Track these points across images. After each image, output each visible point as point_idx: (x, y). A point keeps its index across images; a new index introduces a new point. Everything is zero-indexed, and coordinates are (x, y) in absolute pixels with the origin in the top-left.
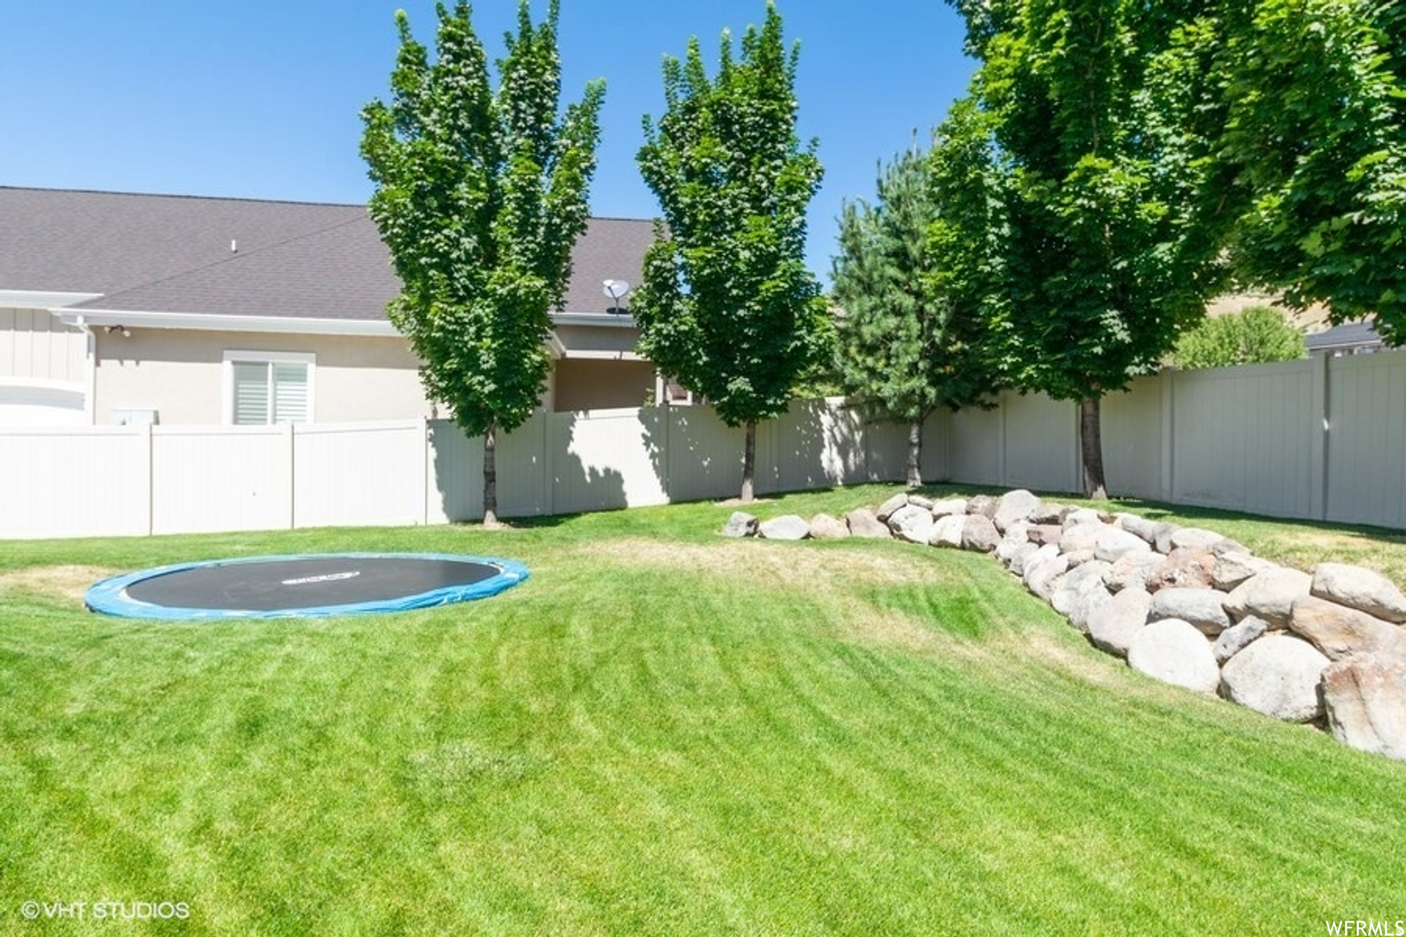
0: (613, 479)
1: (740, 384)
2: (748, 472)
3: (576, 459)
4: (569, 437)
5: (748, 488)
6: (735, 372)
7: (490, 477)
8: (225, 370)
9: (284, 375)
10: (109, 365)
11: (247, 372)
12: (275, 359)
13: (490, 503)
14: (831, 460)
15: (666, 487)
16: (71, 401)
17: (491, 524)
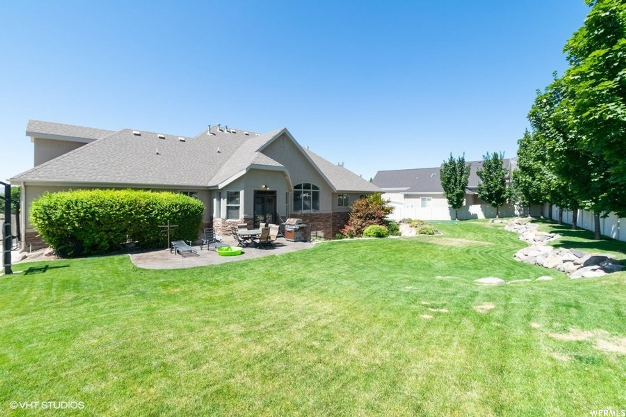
0: (476, 215)
1: (494, 202)
2: (497, 214)
3: (470, 212)
4: (469, 209)
5: (497, 216)
6: (493, 200)
7: (457, 214)
8: (420, 199)
9: (428, 200)
10: (406, 199)
11: (423, 200)
12: (426, 198)
13: (457, 217)
14: (517, 212)
15: (485, 216)
16: (402, 204)
17: (457, 220)
